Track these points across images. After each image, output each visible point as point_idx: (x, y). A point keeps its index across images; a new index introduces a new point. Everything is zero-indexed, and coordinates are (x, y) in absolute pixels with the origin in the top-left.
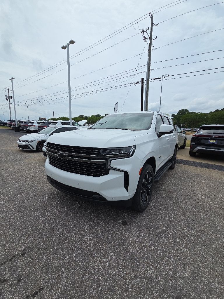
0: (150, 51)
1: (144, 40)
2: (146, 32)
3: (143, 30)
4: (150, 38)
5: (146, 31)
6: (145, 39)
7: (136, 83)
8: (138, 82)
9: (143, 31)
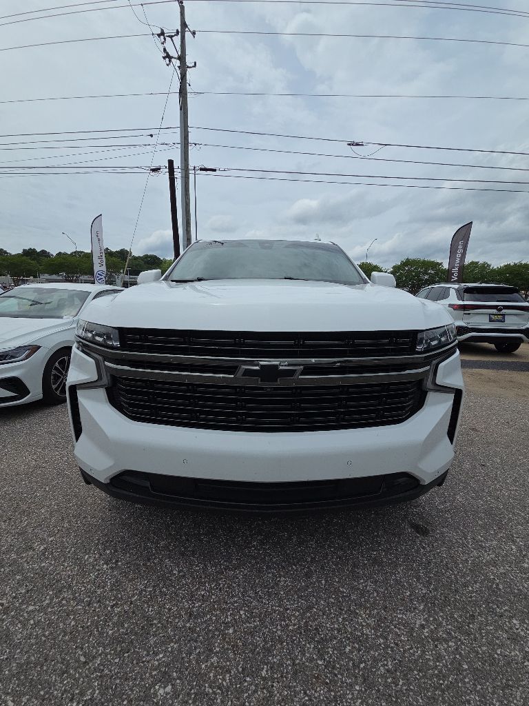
0: (183, 93)
1: (164, 58)
2: (172, 40)
3: (162, 30)
4: (182, 58)
5: (171, 37)
6: (168, 56)
7: (153, 170)
8: (159, 169)
9: (162, 33)
